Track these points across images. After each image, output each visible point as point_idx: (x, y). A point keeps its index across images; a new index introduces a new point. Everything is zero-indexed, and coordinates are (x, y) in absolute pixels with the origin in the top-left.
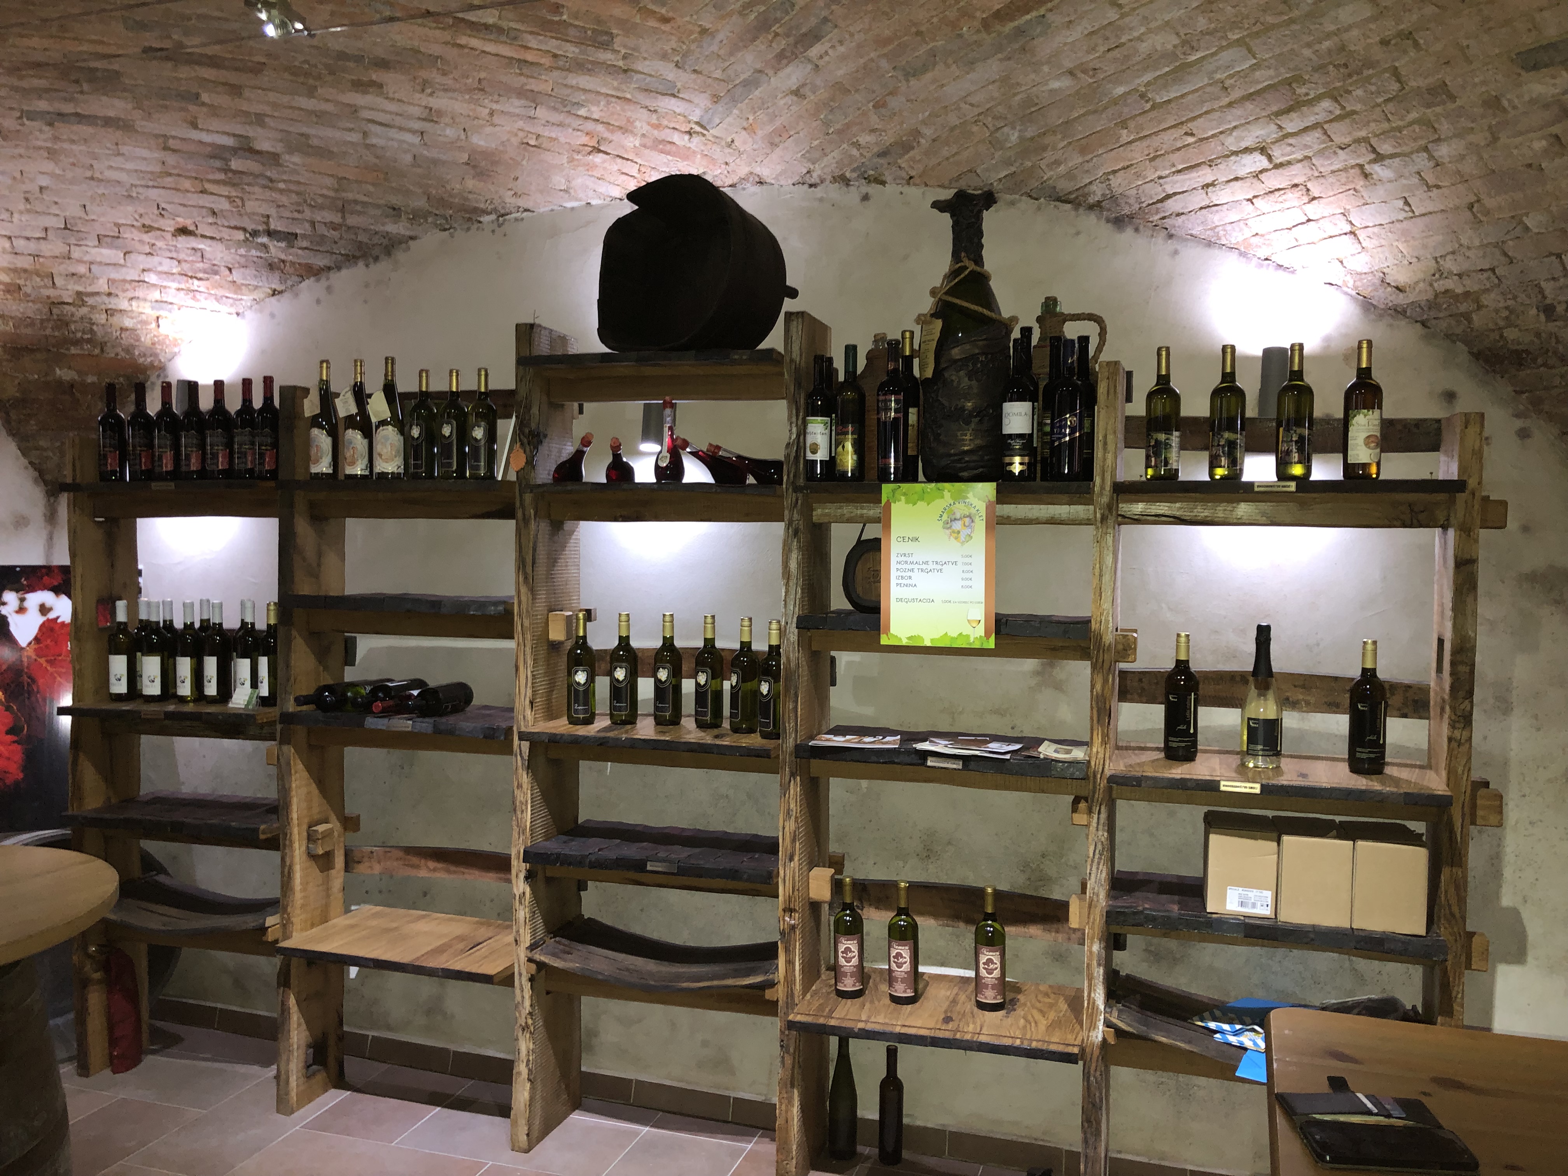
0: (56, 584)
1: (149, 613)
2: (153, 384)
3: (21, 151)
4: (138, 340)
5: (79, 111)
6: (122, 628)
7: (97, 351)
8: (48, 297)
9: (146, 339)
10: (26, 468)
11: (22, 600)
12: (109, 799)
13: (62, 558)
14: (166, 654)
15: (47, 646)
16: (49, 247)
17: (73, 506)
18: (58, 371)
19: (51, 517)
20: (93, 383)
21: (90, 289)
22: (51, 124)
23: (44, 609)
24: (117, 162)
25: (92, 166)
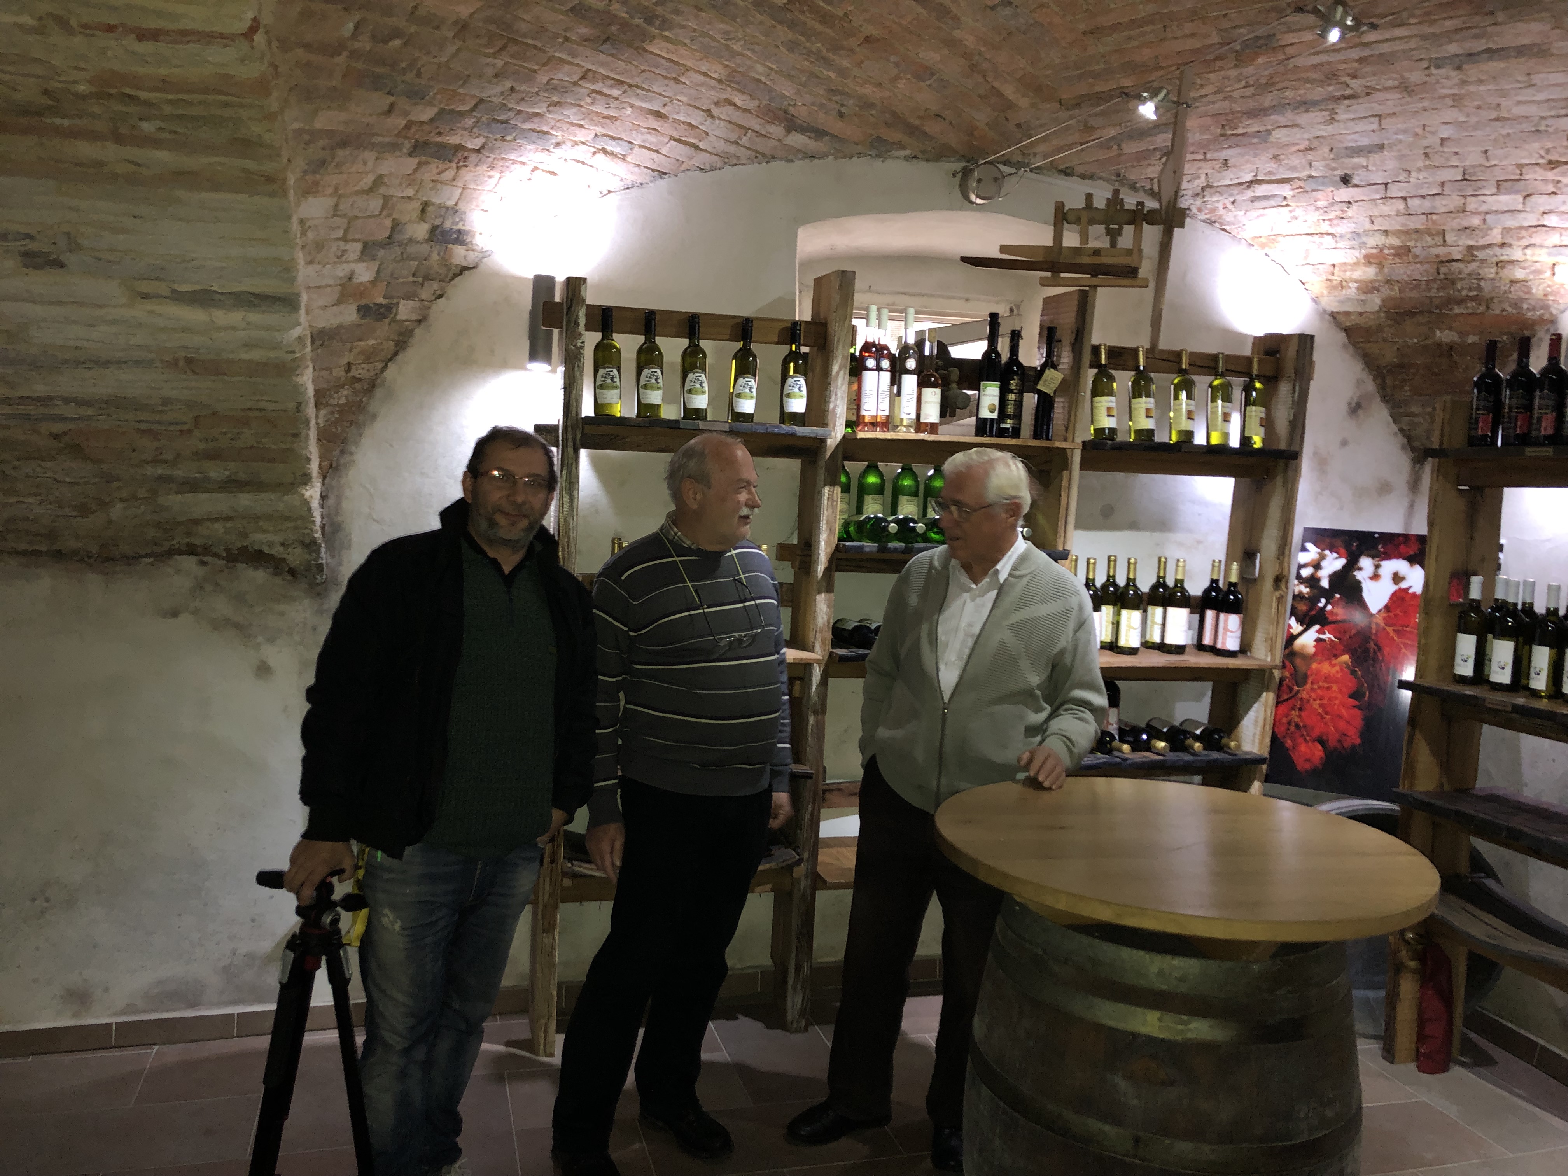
0: (1412, 553)
1: (1507, 592)
2: (1541, 340)
3: (1426, 104)
4: (1529, 292)
5: (1491, 45)
6: (1475, 605)
7: (1482, 309)
8: (1437, 256)
9: (1537, 290)
10: (1396, 434)
11: (1377, 567)
12: (1442, 785)
13: (1420, 527)
14: (1521, 639)
15: (1396, 616)
16: (1444, 202)
17: (1438, 471)
18: (1438, 333)
19: (1414, 485)
20: (1474, 343)
21: (1482, 242)
22: (1459, 68)
23: (1397, 578)
24: (1527, 95)
25: (1499, 105)
